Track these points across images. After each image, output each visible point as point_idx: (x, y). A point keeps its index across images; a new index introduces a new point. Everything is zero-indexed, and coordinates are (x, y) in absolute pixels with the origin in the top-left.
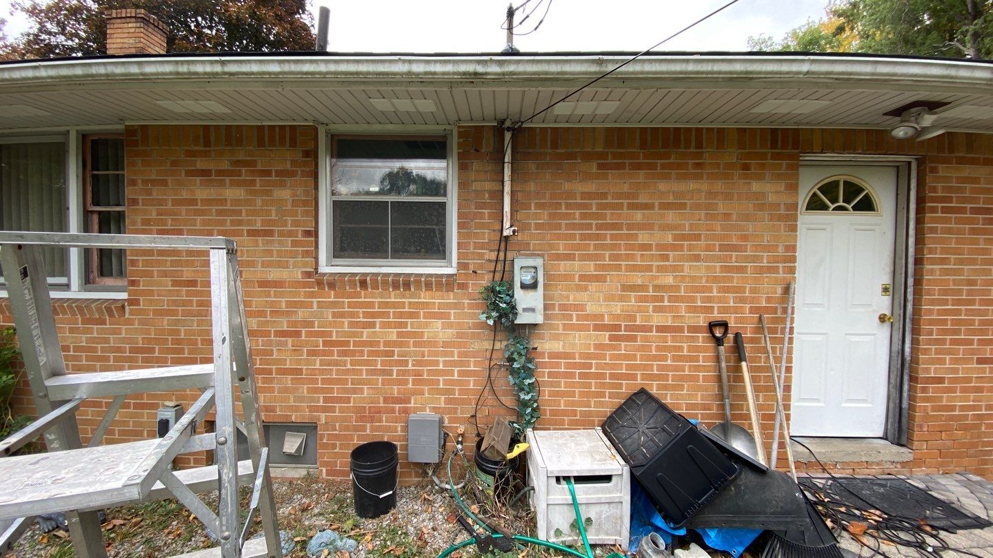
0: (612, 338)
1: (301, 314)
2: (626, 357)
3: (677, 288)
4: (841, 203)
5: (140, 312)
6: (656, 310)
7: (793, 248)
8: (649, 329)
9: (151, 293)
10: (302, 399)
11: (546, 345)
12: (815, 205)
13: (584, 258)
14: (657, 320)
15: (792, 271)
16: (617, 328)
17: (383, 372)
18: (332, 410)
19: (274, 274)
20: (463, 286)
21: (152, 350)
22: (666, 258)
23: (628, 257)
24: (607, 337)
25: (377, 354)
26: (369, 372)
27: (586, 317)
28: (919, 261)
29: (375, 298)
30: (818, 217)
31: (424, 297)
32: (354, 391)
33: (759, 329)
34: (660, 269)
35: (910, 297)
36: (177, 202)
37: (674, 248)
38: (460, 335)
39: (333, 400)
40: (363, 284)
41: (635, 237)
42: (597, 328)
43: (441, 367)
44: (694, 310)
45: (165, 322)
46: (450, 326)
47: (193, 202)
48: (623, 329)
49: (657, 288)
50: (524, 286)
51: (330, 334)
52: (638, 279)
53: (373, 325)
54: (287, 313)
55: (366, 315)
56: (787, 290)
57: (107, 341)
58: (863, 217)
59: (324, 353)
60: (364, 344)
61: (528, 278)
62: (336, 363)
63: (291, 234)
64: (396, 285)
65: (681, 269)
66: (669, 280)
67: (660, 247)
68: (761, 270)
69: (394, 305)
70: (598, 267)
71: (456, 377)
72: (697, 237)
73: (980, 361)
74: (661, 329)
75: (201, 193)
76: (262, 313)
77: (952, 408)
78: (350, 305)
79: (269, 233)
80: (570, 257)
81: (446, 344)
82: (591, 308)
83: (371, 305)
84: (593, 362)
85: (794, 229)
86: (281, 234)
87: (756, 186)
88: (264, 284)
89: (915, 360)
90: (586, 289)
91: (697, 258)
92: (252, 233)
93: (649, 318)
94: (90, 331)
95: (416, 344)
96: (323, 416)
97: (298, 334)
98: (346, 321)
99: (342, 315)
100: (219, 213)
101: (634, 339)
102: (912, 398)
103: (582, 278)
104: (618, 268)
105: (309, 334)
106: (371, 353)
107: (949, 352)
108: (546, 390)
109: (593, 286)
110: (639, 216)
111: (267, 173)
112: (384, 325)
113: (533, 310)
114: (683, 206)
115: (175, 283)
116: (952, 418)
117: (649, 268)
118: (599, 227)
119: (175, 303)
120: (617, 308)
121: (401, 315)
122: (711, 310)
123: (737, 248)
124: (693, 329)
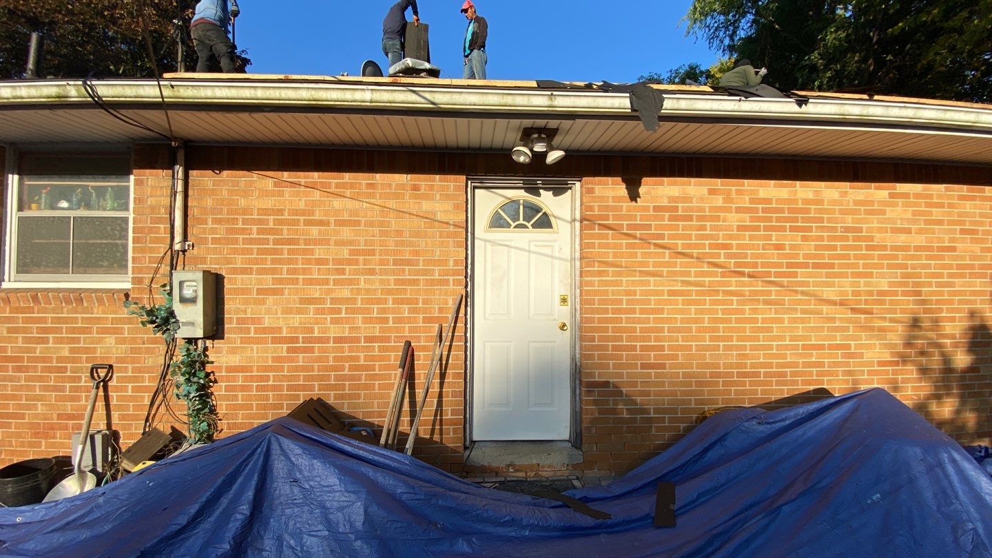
0: (289, 350)
2: (304, 369)
3: (354, 300)
4: (521, 221)
6: (334, 321)
8: (327, 340)
11: (223, 359)
12: (497, 223)
13: (261, 272)
14: (334, 331)
15: (461, 283)
16: (295, 340)
17: (56, 389)
18: (8, 426)
20: (139, 301)
22: (342, 272)
23: (305, 271)
24: (285, 349)
25: (49, 370)
26: (43, 388)
27: (264, 330)
28: (581, 275)
30: (500, 235)
31: (97, 311)
32: (28, 407)
34: (336, 282)
35: (578, 306)
37: (350, 262)
38: (133, 351)
39: (8, 416)
40: (35, 299)
41: (312, 252)
42: (275, 340)
43: (115, 382)
44: (370, 320)
46: (123, 341)
48: (301, 341)
49: (335, 301)
50: (182, 300)
52: (315, 292)
53: (45, 341)
55: (39, 330)
58: (542, 234)
60: (37, 359)
61: (189, 292)
62: (11, 379)
64: (68, 301)
65: (356, 282)
66: (345, 292)
67: (336, 261)
68: (433, 283)
69: (66, 321)
70: (276, 281)
71: (132, 392)
72: (372, 252)
73: (644, 366)
74: (338, 340)
77: (620, 411)
78: (24, 320)
80: (247, 271)
81: (119, 360)
82: (268, 321)
83: (43, 320)
84: (271, 374)
87: (425, 206)
89: (582, 365)
90: (263, 302)
91: (372, 272)
93: (325, 330)
95: (88, 360)
98: (20, 336)
99: (16, 330)
101: (311, 350)
102: (582, 401)
103: (260, 291)
104: (295, 281)
106: (45, 369)
107: (612, 358)
108: (223, 404)
109: (271, 299)
110: (315, 231)
112: (59, 341)
113: (192, 324)
114: (356, 222)
116: (620, 421)
117: (326, 282)
118: (276, 242)
120: (296, 320)
121: (73, 330)
122: (386, 320)
123: (409, 262)
124: (369, 339)
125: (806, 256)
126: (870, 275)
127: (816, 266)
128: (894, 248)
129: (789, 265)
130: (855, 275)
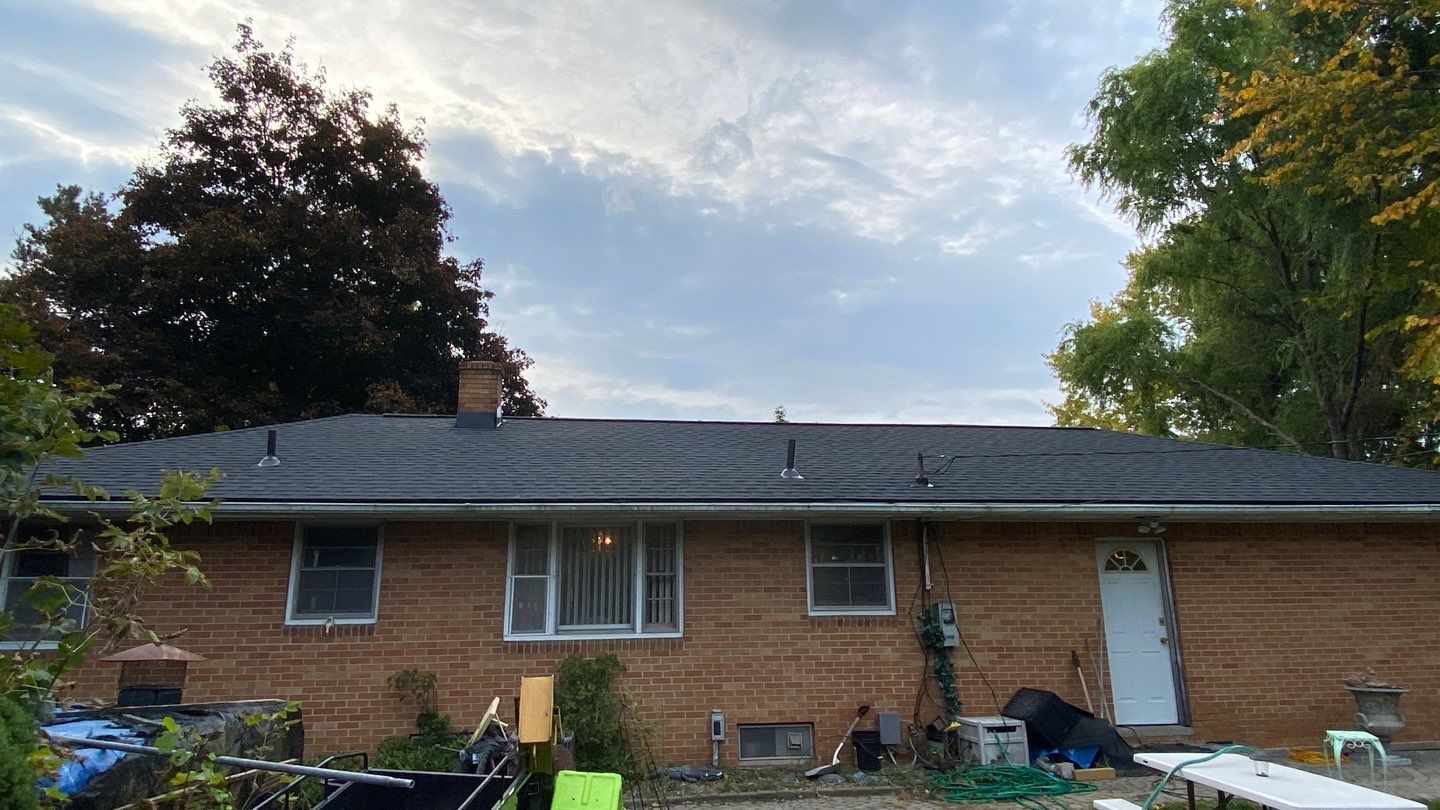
0: (1000, 656)
1: (800, 645)
2: (1009, 669)
3: (1034, 622)
4: (1126, 566)
5: (693, 646)
6: (1024, 636)
7: (1098, 595)
8: (1021, 649)
9: (700, 632)
10: (803, 705)
11: (960, 662)
12: (1110, 567)
13: (977, 603)
14: (1025, 643)
15: (1100, 610)
16: (1001, 649)
17: (856, 684)
18: (823, 712)
19: (782, 617)
20: (903, 623)
21: (700, 673)
22: (1025, 603)
23: (1003, 602)
24: (996, 655)
25: (850, 671)
26: (847, 684)
27: (983, 642)
28: (1175, 603)
29: (846, 633)
30: (1113, 575)
31: (879, 631)
32: (837, 698)
33: (1087, 648)
34: (1023, 610)
35: (1175, 626)
36: (718, 570)
37: (1029, 596)
38: (903, 657)
39: (824, 705)
40: (840, 622)
41: (1005, 590)
42: (991, 650)
43: (892, 679)
44: (1045, 636)
45: (710, 653)
46: (897, 650)
47: (729, 570)
48: (1005, 650)
49: (1023, 622)
50: (946, 622)
51: (819, 658)
52: (1011, 616)
53: (846, 651)
54: (792, 644)
55: (842, 644)
56: (1099, 622)
57: (669, 667)
58: (1140, 575)
59: (815, 672)
60: (842, 664)
61: (947, 616)
62: (824, 678)
63: (793, 590)
64: (860, 624)
65: (1035, 610)
66: (1028, 617)
67: (1021, 596)
68: (1082, 610)
69: (859, 637)
70: (986, 610)
71: (903, 686)
72: (1041, 589)
73: (1224, 666)
74: (1029, 649)
75: (734, 564)
76: (775, 645)
77: (1213, 698)
78: (832, 637)
79: (779, 590)
80: (969, 603)
81: (895, 663)
82: (985, 636)
83: (845, 637)
84: (990, 673)
85: (1097, 583)
86: (786, 590)
87: (1072, 557)
88: (777, 624)
89: (1184, 666)
90: (979, 624)
91: (1043, 603)
92: (767, 590)
93: (1020, 642)
94: (656, 661)
95: (876, 664)
96: (818, 717)
97: (799, 658)
98: (829, 648)
99: (826, 644)
100: (747, 576)
101: (1012, 656)
102: (1187, 692)
103: (977, 616)
104: (998, 609)
105: (807, 658)
106: (847, 671)
107: (1203, 660)
108: (961, 693)
109: (984, 621)
110: (1006, 576)
111: (777, 550)
112: (854, 651)
113: (952, 637)
114: (1030, 570)
115: (717, 625)
116: (1215, 705)
117: (1016, 610)
118: (983, 583)
119: (717, 638)
120: (1000, 636)
121: (864, 644)
122: (1055, 636)
123: (1066, 596)
124: (1048, 649)
125: (1316, 588)
126: (1359, 600)
127: (1324, 594)
128: (1373, 581)
129: (1306, 594)
130: (1350, 600)
